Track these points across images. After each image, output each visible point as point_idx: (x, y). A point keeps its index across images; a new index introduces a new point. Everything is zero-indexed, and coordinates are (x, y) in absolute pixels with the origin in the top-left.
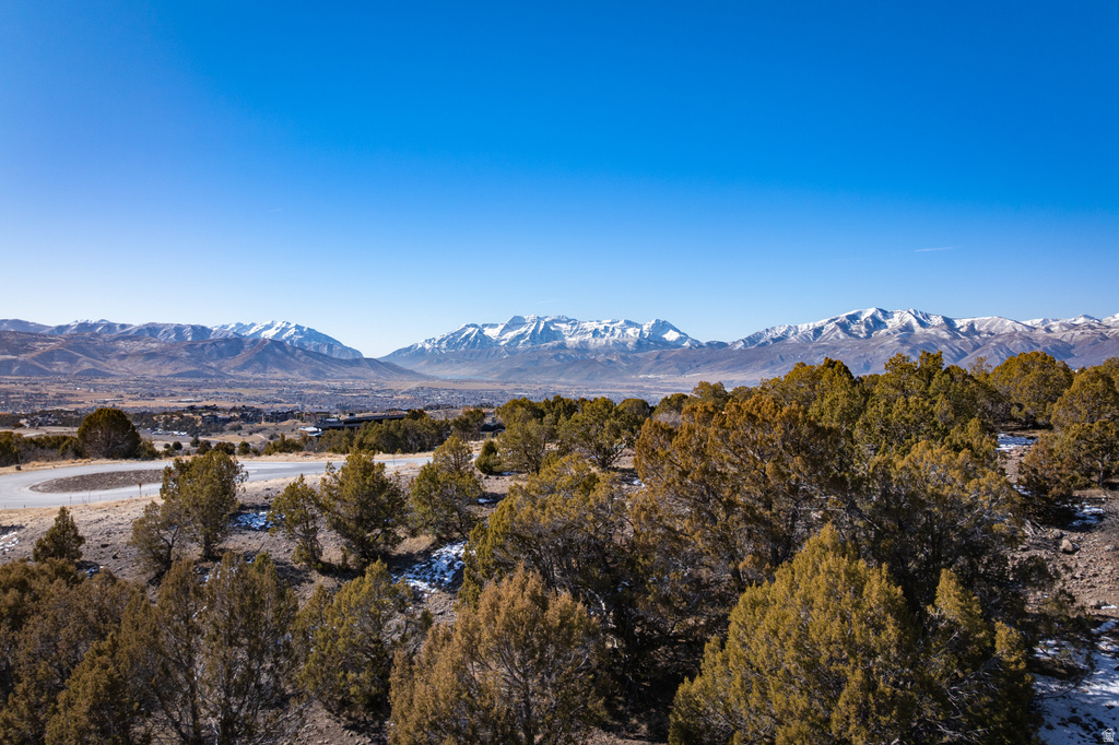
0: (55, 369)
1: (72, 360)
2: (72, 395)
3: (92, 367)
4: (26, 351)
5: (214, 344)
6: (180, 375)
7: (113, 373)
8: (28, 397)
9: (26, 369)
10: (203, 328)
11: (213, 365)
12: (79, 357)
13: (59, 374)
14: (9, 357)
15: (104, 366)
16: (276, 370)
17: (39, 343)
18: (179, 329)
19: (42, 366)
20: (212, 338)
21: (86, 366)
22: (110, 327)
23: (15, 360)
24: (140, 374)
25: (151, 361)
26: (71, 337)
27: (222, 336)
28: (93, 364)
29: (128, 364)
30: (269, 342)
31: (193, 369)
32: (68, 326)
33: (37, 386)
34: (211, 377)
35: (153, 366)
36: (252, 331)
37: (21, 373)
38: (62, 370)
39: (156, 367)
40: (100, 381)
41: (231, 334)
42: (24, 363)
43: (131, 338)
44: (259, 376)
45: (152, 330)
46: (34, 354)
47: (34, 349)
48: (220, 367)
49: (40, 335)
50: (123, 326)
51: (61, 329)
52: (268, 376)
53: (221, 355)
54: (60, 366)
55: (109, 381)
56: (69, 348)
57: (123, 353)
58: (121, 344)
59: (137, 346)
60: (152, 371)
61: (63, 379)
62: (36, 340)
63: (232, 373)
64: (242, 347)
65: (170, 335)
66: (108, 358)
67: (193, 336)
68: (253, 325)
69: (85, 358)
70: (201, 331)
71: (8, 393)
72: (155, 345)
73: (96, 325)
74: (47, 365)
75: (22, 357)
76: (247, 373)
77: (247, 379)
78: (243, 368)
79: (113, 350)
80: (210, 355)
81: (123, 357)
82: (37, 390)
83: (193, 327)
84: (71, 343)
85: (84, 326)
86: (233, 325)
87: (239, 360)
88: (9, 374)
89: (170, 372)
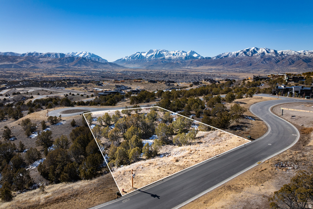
0: (23, 66)
1: (28, 64)
2: (29, 74)
3: (33, 66)
4: (15, 61)
5: (66, 58)
6: (58, 68)
7: (39, 67)
8: (18, 75)
9: (16, 66)
10: (63, 54)
11: (67, 65)
12: (30, 63)
13: (25, 68)
14: (11, 63)
15: (37, 65)
16: (84, 66)
17: (18, 59)
18: (56, 54)
19: (20, 66)
20: (65, 57)
21: (32, 65)
22: (37, 54)
23: (12, 64)
24: (47, 67)
25: (49, 64)
26: (27, 57)
27: (68, 57)
28: (34, 65)
29: (43, 65)
30: (81, 58)
31: (61, 66)
32: (25, 54)
33: (20, 71)
34: (66, 68)
35: (50, 65)
36: (76, 55)
37: (14, 67)
38: (25, 67)
39: (51, 66)
40: (36, 70)
41: (71, 55)
42: (15, 65)
43: (43, 57)
44: (79, 67)
45: (49, 55)
46: (17, 62)
47: (17, 61)
48: (69, 65)
49: (18, 57)
50: (41, 54)
51: (24, 55)
52: (82, 68)
53: (68, 62)
54: (25, 65)
55: (38, 70)
56: (27, 60)
57: (41, 61)
58: (41, 59)
59: (45, 59)
60: (50, 67)
61: (26, 69)
62: (17, 58)
63: (72, 67)
64: (74, 59)
65: (54, 56)
66: (37, 63)
67: (60, 56)
68: (77, 53)
69: (31, 63)
70: (62, 55)
71: (12, 74)
72: (50, 59)
73: (33, 53)
74: (21, 65)
75: (14, 63)
76: (76, 67)
77: (76, 68)
78: (75, 65)
79: (39, 61)
80: (65, 62)
81: (42, 63)
82: (20, 72)
83: (60, 54)
84: (27, 59)
85: (30, 54)
86: (71, 53)
87: (73, 63)
88: (11, 68)
89: (55, 67)
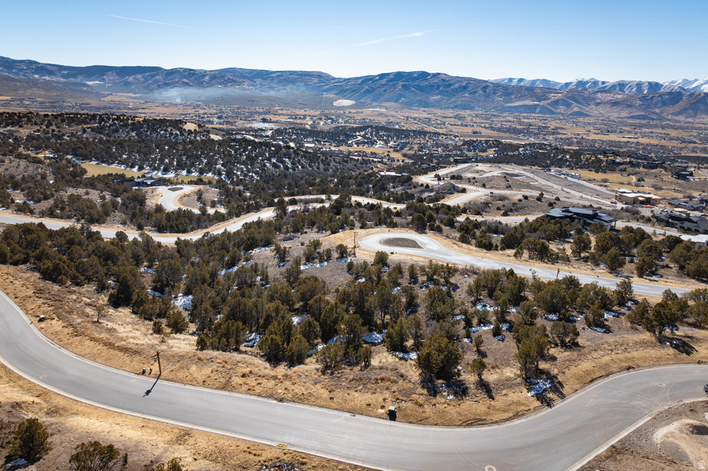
0: (558, 111)
1: (568, 105)
2: (562, 128)
3: (579, 110)
4: (544, 99)
5: (661, 96)
6: (632, 117)
7: (591, 114)
8: (539, 128)
9: (544, 110)
10: (657, 84)
11: (657, 111)
12: (573, 104)
13: (560, 113)
14: (536, 103)
15: (586, 109)
16: (704, 116)
17: (553, 95)
18: (639, 85)
19: (552, 109)
20: (662, 90)
21: (576, 109)
22: (595, 83)
23: (538, 105)
24: (606, 115)
25: (615, 107)
26: (571, 90)
27: (668, 91)
28: (580, 108)
29: (601, 109)
30: (703, 95)
31: (642, 113)
32: (571, 83)
33: (546, 121)
34: (653, 119)
35: (616, 111)
36: (694, 85)
37: (541, 112)
38: (562, 111)
39: (617, 112)
40: (581, 119)
41: (676, 88)
42: (543, 107)
43: (605, 92)
44: (690, 120)
45: (621, 85)
46: (548, 101)
47: (549, 99)
48: (662, 112)
49: (554, 89)
50: (603, 83)
51: (567, 84)
52: (697, 120)
53: (664, 104)
54: (562, 109)
55: (586, 120)
56: (568, 98)
57: (599, 101)
58: (599, 95)
59: (609, 97)
60: (614, 114)
61: (561, 117)
62: (551, 92)
63: (670, 117)
64: (681, 99)
65: (632, 89)
66: (589, 104)
67: (649, 89)
68: (696, 80)
69: (576, 104)
70: (654, 86)
71: (530, 125)
72: (620, 96)
73: (587, 82)
74: (554, 108)
75: (542, 103)
76: (681, 118)
77: (679, 122)
78: (678, 114)
79: (594, 99)
80: (656, 104)
81: (598, 104)
82: (545, 124)
83: (650, 83)
84: (570, 95)
85: (581, 83)
86: (680, 81)
87: (676, 108)
88: (535, 113)
89: (626, 115)
